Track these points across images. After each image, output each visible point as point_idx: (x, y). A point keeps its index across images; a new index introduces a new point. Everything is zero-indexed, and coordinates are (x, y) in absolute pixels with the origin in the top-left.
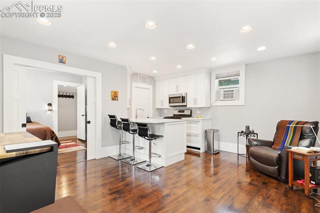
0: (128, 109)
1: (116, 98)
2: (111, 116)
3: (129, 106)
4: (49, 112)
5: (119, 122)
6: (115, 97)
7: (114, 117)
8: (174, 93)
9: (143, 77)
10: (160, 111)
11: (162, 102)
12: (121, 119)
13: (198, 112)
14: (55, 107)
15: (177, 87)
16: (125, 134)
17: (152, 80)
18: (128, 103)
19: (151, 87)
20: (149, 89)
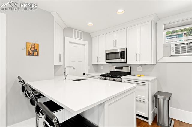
1: (35, 53)
8: (111, 49)
9: (78, 32)
10: (97, 67)
11: (98, 58)
13: (139, 69)
15: (115, 41)
17: (88, 36)
19: (87, 43)
20: (85, 45)
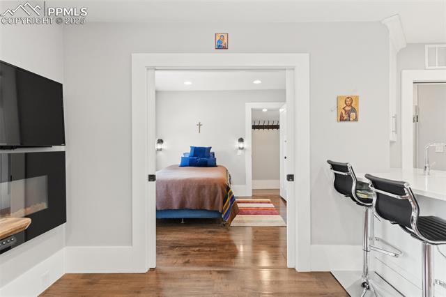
0: (392, 143)
1: (353, 114)
2: (335, 166)
3: (392, 137)
4: (240, 151)
5: (361, 185)
6: (348, 112)
7: (343, 168)
12: (368, 176)
14: (247, 144)
16: (384, 227)
18: (392, 128)
